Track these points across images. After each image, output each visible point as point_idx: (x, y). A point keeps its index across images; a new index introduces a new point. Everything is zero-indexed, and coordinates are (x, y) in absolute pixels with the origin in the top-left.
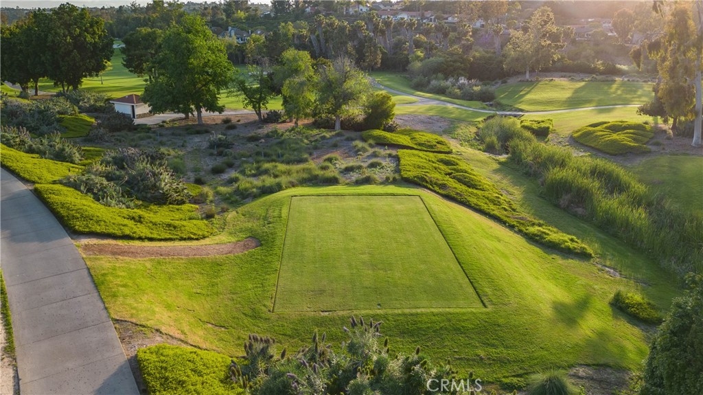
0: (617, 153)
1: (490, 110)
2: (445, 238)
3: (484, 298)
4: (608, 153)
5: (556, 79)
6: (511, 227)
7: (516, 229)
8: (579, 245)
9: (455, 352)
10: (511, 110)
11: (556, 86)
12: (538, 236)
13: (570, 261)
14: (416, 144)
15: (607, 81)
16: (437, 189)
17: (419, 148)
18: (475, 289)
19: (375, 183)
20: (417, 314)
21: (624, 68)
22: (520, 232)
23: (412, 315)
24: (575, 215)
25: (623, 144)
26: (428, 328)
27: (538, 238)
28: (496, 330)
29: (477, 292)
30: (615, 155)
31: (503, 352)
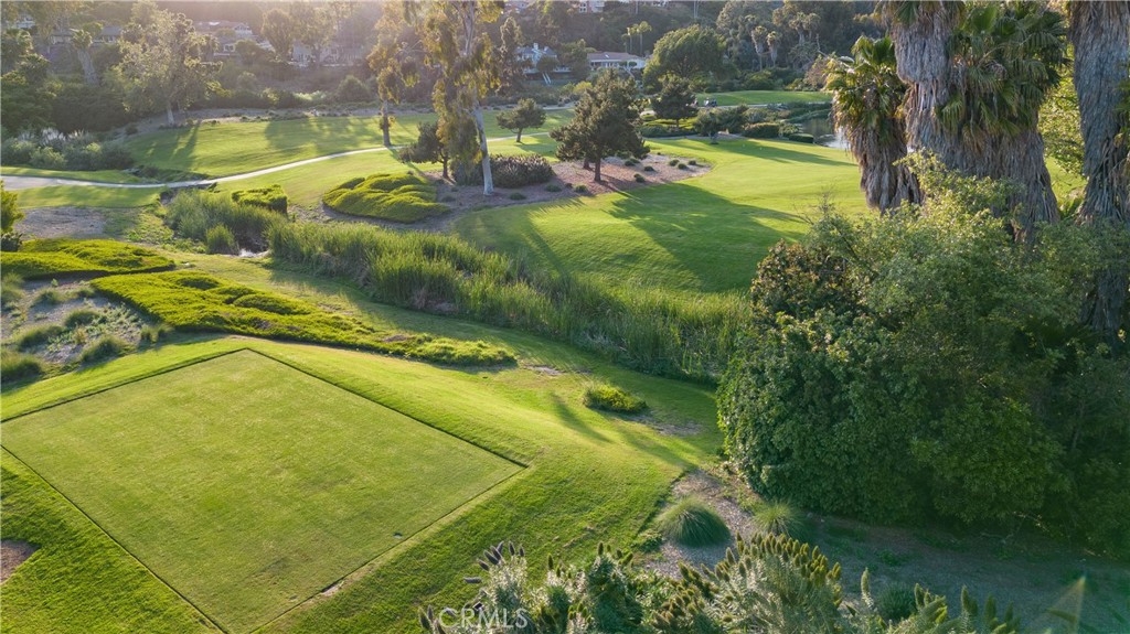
0: (413, 219)
1: (150, 183)
2: (369, 398)
3: (511, 457)
4: (402, 222)
5: (221, 120)
6: (399, 354)
7: (407, 354)
8: (491, 350)
9: (557, 540)
10: (184, 179)
11: (227, 132)
12: (442, 355)
13: (503, 373)
14: (101, 264)
15: (296, 118)
16: (251, 329)
17: (115, 269)
18: (486, 449)
19: (129, 351)
20: (463, 519)
21: (307, 97)
22: (413, 357)
23: (458, 523)
24: (442, 315)
25: (416, 206)
26: (496, 528)
27: (444, 358)
28: (569, 489)
29: (495, 453)
30: (413, 222)
31: (605, 510)
